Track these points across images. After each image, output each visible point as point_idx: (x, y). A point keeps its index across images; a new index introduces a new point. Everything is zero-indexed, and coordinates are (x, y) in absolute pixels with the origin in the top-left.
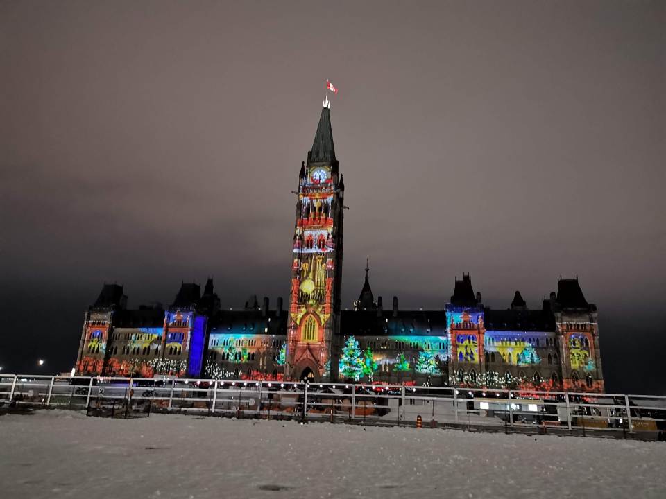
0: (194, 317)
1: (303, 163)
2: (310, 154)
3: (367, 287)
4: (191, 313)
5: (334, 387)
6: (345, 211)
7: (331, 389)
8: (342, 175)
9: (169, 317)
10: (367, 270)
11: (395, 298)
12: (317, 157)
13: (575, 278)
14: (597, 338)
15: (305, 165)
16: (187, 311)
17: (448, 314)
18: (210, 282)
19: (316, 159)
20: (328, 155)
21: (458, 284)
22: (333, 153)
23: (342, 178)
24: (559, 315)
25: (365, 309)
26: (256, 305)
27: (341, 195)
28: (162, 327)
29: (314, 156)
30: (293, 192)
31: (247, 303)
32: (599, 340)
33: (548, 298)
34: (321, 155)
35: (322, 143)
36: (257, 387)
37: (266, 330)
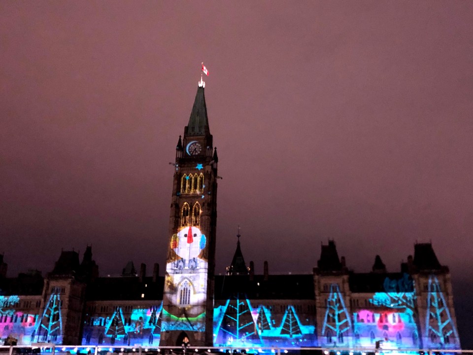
0: (72, 283)
1: (180, 137)
2: (187, 129)
3: (238, 253)
4: (70, 280)
5: (209, 351)
6: (218, 181)
7: (206, 352)
8: (216, 148)
9: (48, 284)
10: (239, 236)
11: (266, 263)
12: (193, 131)
13: (430, 243)
14: (451, 297)
15: (182, 138)
16: (66, 278)
17: (316, 277)
18: (89, 250)
19: (192, 133)
20: (203, 130)
21: (324, 248)
22: (207, 128)
23: (215, 151)
24: (416, 276)
25: (238, 274)
26: (133, 271)
27: (215, 167)
28: (41, 294)
29: (190, 130)
30: (170, 163)
31: (124, 270)
32: (453, 299)
33: (406, 261)
34: (197, 130)
35: (198, 119)
36: (134, 352)
37: (143, 296)
